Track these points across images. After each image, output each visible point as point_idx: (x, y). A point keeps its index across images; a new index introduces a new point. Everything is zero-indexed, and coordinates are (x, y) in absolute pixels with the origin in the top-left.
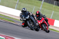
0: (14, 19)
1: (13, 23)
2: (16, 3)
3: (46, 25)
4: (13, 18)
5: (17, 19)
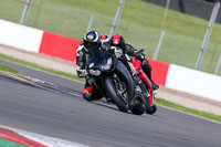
0: (17, 60)
1: (14, 76)
2: (24, 3)
3: (148, 87)
4: (11, 58)
5: (28, 63)
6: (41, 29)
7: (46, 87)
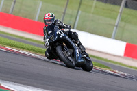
2: (114, 25)
4: (106, 60)
5: (116, 63)
6: (125, 41)
7: (128, 77)
